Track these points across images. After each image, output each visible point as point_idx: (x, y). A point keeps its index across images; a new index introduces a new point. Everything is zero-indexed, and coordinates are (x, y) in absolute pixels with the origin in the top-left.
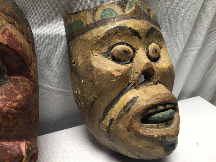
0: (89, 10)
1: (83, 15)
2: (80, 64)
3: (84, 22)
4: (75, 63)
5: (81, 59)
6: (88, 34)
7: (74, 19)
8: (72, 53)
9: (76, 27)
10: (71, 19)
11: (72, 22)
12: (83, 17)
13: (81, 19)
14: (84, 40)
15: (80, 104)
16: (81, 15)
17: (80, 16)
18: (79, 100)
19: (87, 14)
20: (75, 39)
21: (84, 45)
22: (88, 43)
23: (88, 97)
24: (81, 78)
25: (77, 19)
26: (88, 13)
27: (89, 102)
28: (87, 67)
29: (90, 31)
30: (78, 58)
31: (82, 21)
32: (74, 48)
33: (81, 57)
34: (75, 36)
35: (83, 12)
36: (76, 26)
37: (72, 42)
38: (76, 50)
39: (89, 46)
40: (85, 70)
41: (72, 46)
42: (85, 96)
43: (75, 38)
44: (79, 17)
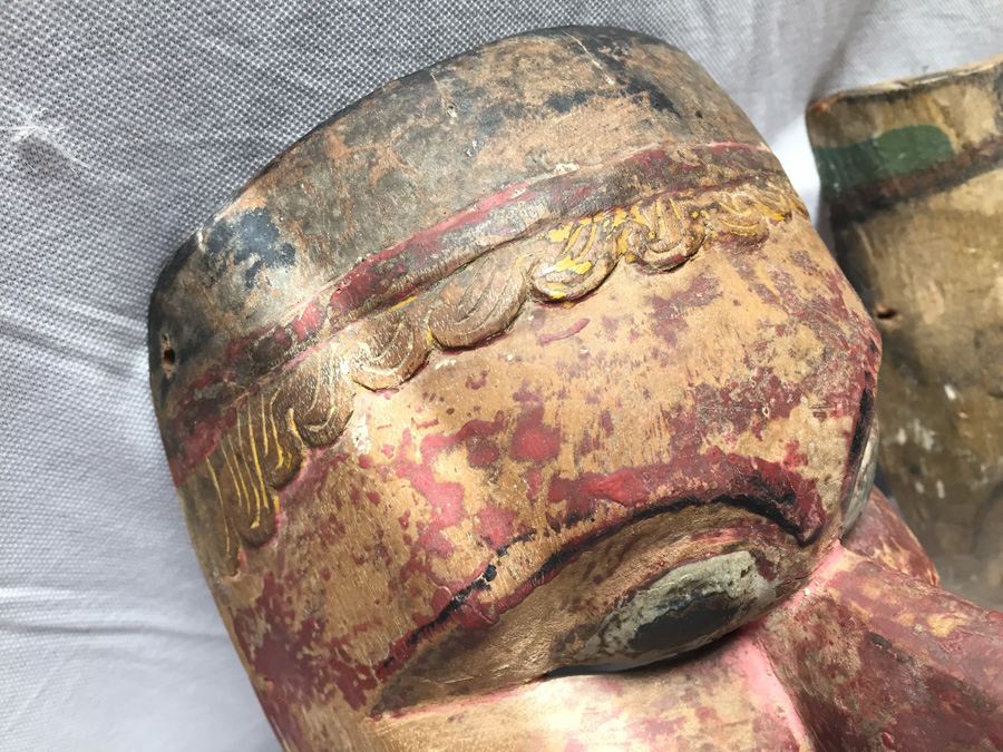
0: (976, 78)
1: (944, 102)
2: (929, 319)
3: (951, 133)
4: (900, 317)
5: (938, 297)
6: (980, 190)
7: (886, 122)
8: (876, 274)
9: (902, 156)
10: (868, 119)
11: (877, 135)
12: (944, 111)
13: (933, 120)
14: (956, 216)
15: (920, 488)
16: (930, 104)
17: (928, 109)
18: (915, 471)
19: (968, 97)
20: (894, 212)
21: (955, 238)
22: (978, 228)
23: (983, 460)
24: (945, 383)
25: (906, 118)
26: (972, 93)
27: (985, 481)
28: (980, 333)
29: (985, 176)
30: (914, 293)
31: (938, 131)
32: (891, 249)
33: (934, 288)
34: (897, 197)
35: (944, 91)
36: (903, 150)
37: (874, 222)
38: (899, 260)
39: (988, 241)
40: (972, 348)
41: (876, 241)
42: (965, 457)
43: (900, 207)
44: (923, 114)
